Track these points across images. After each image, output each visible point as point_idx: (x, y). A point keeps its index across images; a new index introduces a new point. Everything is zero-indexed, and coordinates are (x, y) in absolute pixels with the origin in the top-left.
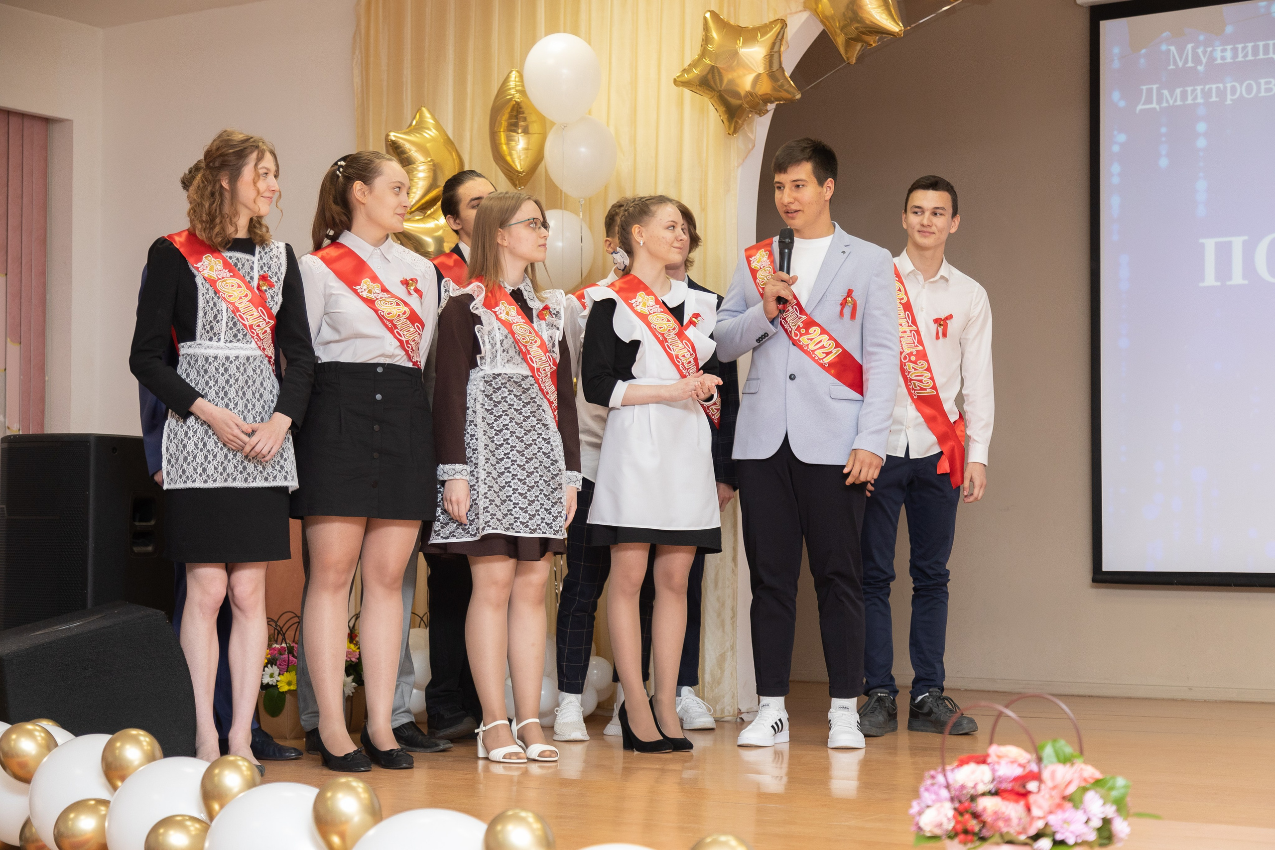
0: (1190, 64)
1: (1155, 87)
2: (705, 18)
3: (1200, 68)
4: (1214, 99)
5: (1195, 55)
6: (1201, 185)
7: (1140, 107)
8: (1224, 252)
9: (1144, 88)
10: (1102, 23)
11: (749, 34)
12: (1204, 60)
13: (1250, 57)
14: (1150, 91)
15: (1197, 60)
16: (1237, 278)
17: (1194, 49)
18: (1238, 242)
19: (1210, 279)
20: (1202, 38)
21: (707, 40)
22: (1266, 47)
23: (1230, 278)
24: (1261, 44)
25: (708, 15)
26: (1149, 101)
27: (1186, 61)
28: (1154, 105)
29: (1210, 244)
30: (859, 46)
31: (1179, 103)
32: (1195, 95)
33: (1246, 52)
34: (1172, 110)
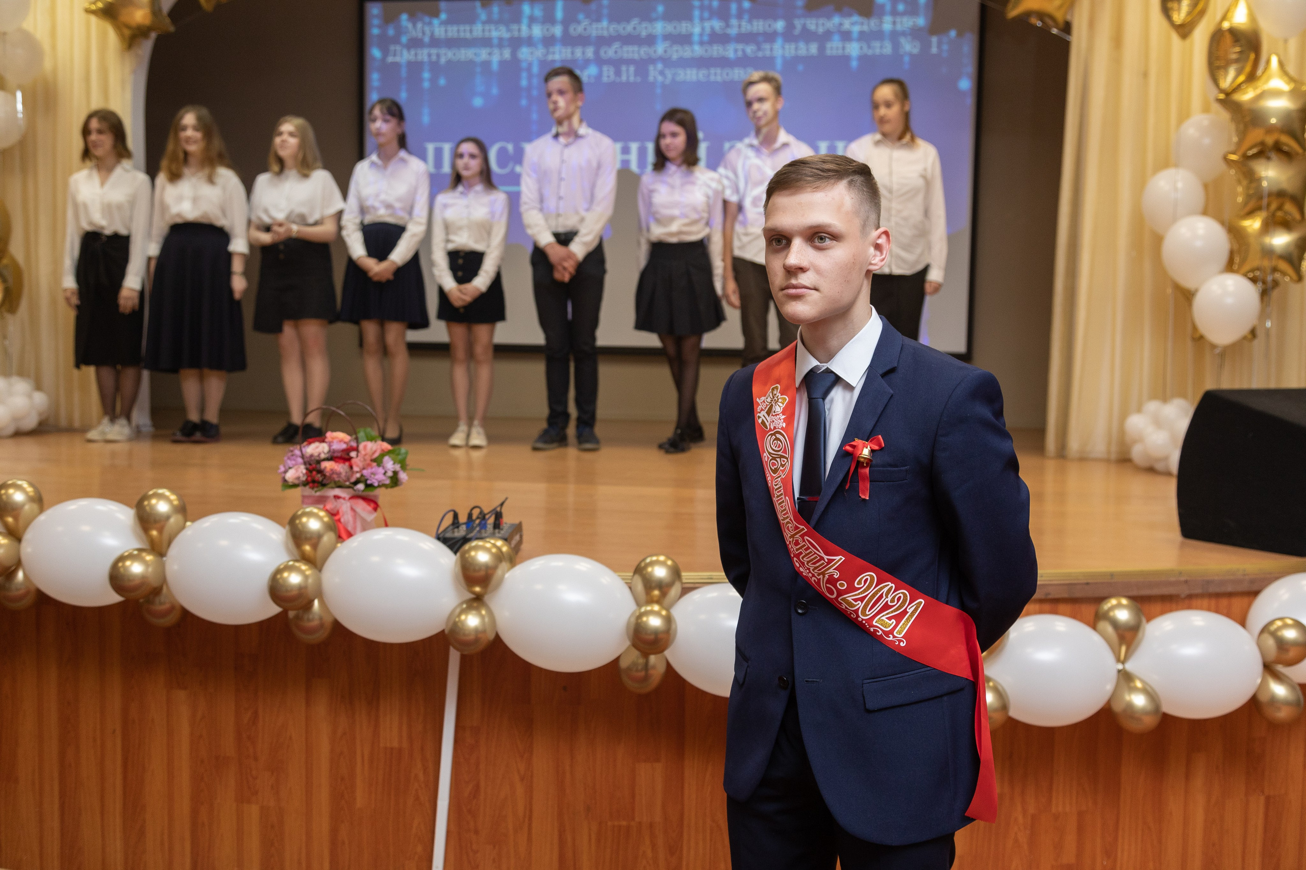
0: (419, 35)
1: (398, 48)
3: (427, 39)
4: (434, 58)
5: (422, 29)
6: (426, 111)
7: (390, 59)
8: (438, 152)
9: (392, 48)
12: (428, 33)
13: (455, 35)
14: (395, 50)
15: (424, 33)
17: (422, 25)
20: (426, 19)
22: (465, 29)
23: (442, 168)
24: (462, 27)
26: (395, 56)
27: (417, 33)
28: (398, 59)
29: (431, 147)
31: (413, 59)
32: (423, 55)
33: (453, 31)
34: (410, 64)
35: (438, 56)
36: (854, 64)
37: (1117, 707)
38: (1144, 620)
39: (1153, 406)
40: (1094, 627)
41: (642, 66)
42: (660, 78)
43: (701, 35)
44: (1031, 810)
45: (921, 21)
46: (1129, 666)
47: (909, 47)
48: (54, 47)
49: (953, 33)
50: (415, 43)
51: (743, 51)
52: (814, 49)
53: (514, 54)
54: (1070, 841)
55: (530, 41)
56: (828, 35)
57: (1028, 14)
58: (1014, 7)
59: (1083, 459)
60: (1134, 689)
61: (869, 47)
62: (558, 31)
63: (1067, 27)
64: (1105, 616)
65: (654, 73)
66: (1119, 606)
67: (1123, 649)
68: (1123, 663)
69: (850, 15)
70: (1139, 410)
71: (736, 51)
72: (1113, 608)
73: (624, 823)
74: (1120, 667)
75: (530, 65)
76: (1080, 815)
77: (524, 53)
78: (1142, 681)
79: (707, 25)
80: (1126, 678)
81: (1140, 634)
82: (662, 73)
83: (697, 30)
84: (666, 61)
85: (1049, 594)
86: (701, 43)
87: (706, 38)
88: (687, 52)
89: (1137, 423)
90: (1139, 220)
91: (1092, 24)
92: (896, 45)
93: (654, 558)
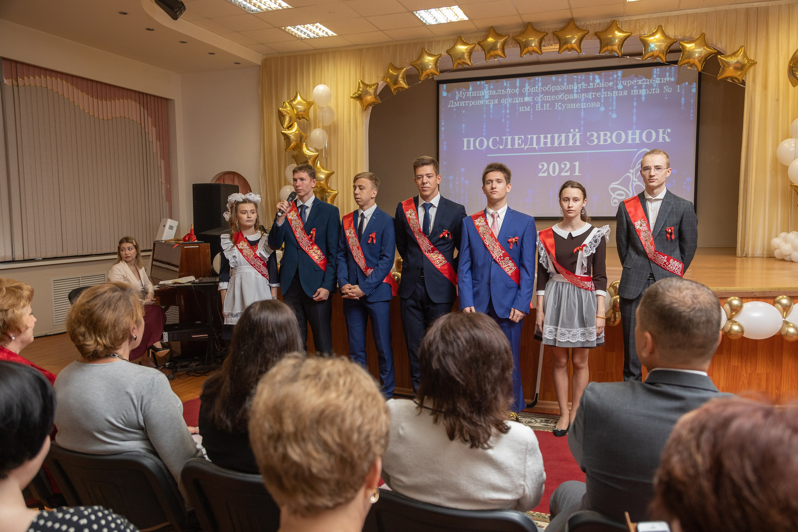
0: (461, 96)
1: (453, 101)
2: (359, 82)
3: (464, 97)
4: (467, 105)
5: (462, 94)
6: (464, 126)
7: (449, 106)
8: (469, 142)
9: (450, 101)
10: (440, 85)
11: (370, 86)
12: (465, 95)
13: (475, 95)
14: (451, 102)
15: (463, 95)
16: (472, 148)
17: (462, 92)
18: (472, 140)
19: (465, 148)
20: (464, 90)
21: (359, 87)
22: (479, 93)
23: (470, 148)
24: (478, 92)
25: (360, 81)
26: (451, 105)
27: (460, 95)
28: (452, 106)
29: (465, 140)
30: (397, 90)
31: (458, 105)
32: (462, 104)
33: (474, 94)
34: (457, 107)
35: (468, 104)
36: (643, 98)
37: (783, 333)
38: (793, 304)
39: (783, 234)
40: (774, 305)
41: (552, 103)
42: (560, 108)
43: (577, 90)
44: (749, 372)
45: (673, 79)
46: (787, 319)
47: (668, 90)
48: (337, 111)
49: (687, 83)
50: (461, 99)
51: (595, 95)
52: (626, 93)
53: (499, 102)
54: (764, 383)
55: (505, 96)
56: (632, 87)
57: (727, 78)
58: (720, 76)
59: (753, 257)
60: (790, 326)
61: (650, 91)
62: (517, 91)
63: (744, 83)
64: (779, 302)
65: (557, 106)
66: (783, 298)
67: (785, 313)
68: (785, 318)
69: (642, 78)
70: (777, 236)
71: (592, 95)
72: (781, 299)
73: (602, 372)
74: (784, 319)
75: (506, 105)
76: (767, 374)
77: (503, 101)
78: (792, 324)
79: (580, 85)
80: (786, 323)
81: (791, 308)
82: (561, 106)
83: (576, 88)
84: (563, 101)
85: (756, 295)
86: (577, 93)
87: (579, 91)
88: (571, 97)
89: (776, 241)
90: (776, 160)
91: (754, 81)
92: (662, 89)
93: (616, 282)
